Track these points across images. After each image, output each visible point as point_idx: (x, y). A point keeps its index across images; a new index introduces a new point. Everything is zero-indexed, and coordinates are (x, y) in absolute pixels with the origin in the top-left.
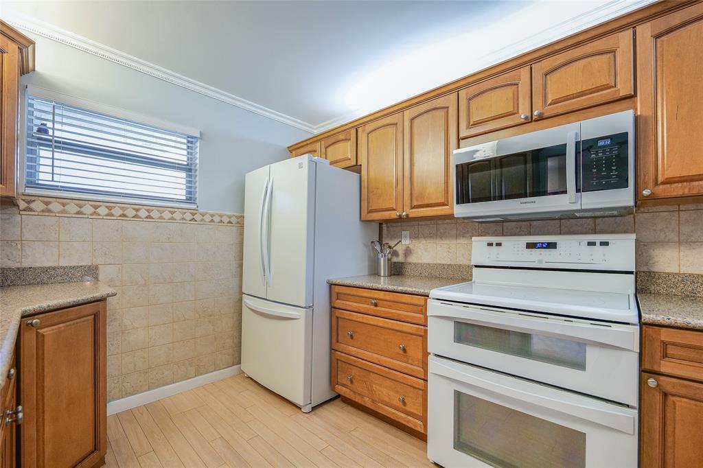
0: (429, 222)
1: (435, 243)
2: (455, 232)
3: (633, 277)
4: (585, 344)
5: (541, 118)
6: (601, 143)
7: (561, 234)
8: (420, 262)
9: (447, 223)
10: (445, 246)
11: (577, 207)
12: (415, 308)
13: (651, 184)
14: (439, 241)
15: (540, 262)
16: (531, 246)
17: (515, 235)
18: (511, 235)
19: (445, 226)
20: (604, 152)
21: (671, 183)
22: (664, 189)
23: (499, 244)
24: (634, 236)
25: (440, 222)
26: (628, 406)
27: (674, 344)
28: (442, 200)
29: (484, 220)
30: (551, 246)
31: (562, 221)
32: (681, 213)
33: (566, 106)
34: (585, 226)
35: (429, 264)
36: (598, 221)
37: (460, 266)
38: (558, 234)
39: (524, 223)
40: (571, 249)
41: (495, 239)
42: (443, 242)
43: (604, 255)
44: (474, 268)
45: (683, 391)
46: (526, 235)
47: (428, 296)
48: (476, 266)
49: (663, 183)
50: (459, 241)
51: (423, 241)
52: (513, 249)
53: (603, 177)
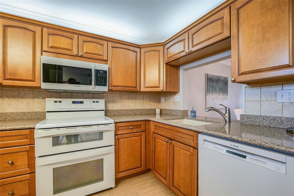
0: (12, 89)
1: (18, 101)
2: (32, 95)
3: (104, 111)
4: (102, 132)
5: (81, 56)
6: (101, 72)
7: (83, 98)
8: (5, 112)
9: (27, 90)
10: (25, 102)
11: (94, 90)
12: (21, 137)
13: (111, 86)
14: (20, 100)
15: (78, 108)
16: (74, 102)
17: (66, 98)
18: (64, 98)
19: (25, 92)
20: (101, 75)
21: (114, 87)
22: (113, 88)
23: (60, 102)
24: (104, 100)
25: (21, 89)
26: (112, 145)
27: (120, 127)
28: (31, 79)
29: (59, 91)
30: (82, 102)
31: (84, 94)
32: (113, 94)
33: (89, 56)
34: (91, 96)
35: (13, 113)
36: (94, 95)
37: (36, 112)
38: (82, 98)
39: (70, 94)
40: (88, 104)
41: (58, 100)
42: (23, 100)
43: (97, 105)
44: (47, 113)
45: (122, 137)
46: (70, 98)
47: (34, 128)
48: (47, 112)
49: (113, 86)
50: (34, 100)
51: (7, 100)
52: (67, 104)
53: (101, 82)
